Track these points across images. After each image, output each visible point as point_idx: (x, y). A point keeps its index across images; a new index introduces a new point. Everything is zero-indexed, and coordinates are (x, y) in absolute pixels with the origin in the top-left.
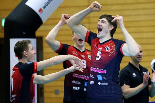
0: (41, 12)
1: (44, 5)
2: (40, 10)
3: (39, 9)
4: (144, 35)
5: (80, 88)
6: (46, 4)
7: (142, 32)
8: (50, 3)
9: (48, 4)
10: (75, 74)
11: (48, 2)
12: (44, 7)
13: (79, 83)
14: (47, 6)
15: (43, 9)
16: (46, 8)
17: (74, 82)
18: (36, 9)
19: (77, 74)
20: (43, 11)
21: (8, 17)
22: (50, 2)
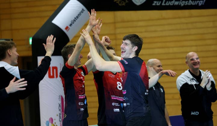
0: (67, 30)
1: (70, 23)
2: (67, 28)
3: (65, 27)
4: (171, 50)
5: (120, 110)
6: (72, 22)
7: (168, 47)
8: (76, 21)
9: (74, 21)
10: (114, 96)
11: (74, 20)
12: (71, 25)
13: (117, 105)
14: (73, 23)
15: (69, 27)
16: (72, 26)
17: (113, 104)
18: (63, 27)
19: (115, 96)
20: (69, 29)
21: (35, 35)
22: (76, 19)
